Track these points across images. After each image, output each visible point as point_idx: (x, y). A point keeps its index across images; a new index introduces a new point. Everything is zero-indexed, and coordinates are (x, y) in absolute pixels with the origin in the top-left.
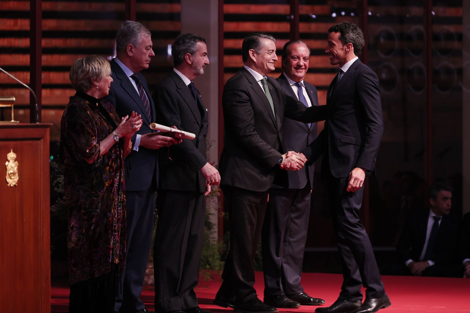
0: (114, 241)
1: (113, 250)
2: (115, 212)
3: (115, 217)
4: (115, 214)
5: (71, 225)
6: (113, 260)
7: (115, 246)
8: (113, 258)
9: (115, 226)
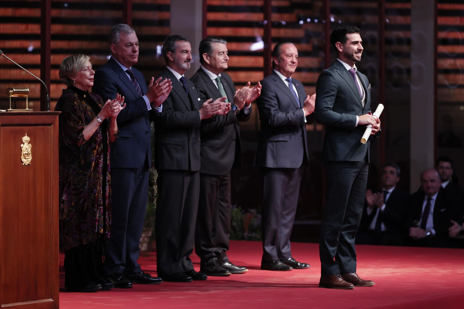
0: (99, 214)
1: (99, 222)
2: (100, 189)
3: (100, 193)
4: (100, 191)
5: (62, 200)
6: (99, 230)
7: (101, 219)
8: (98, 228)
9: (100, 201)
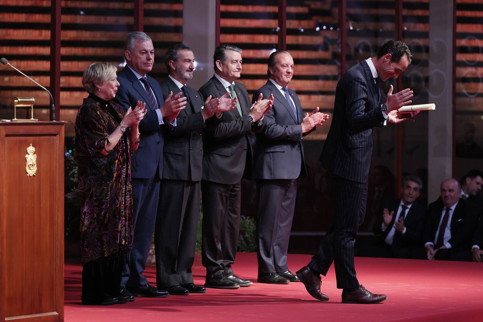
0: (121, 225)
1: (121, 233)
8: (120, 239)
9: (122, 212)
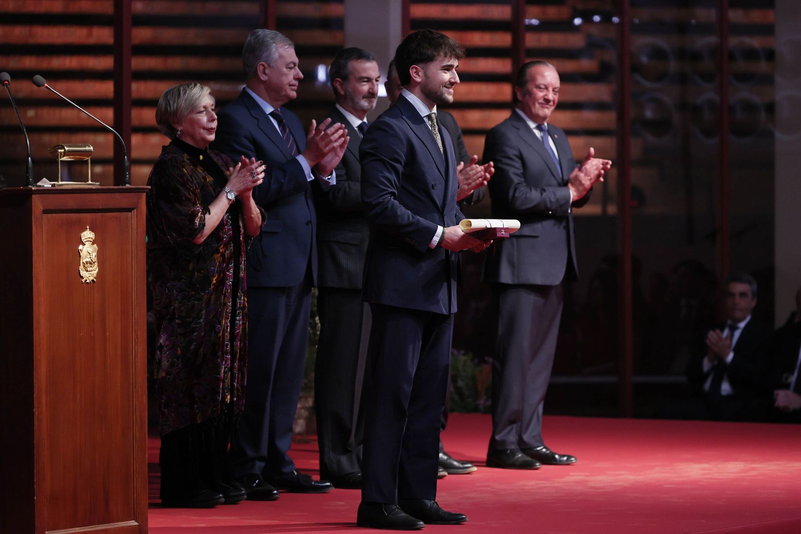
0: (225, 368)
1: (224, 382)
2: (226, 323)
3: (227, 331)
4: (227, 327)
6: (224, 398)
7: (227, 376)
8: (224, 394)
9: (227, 345)
